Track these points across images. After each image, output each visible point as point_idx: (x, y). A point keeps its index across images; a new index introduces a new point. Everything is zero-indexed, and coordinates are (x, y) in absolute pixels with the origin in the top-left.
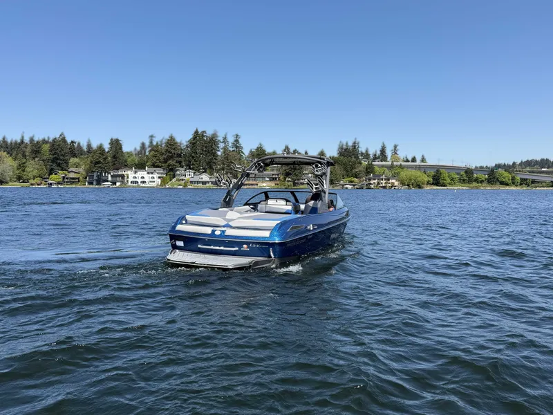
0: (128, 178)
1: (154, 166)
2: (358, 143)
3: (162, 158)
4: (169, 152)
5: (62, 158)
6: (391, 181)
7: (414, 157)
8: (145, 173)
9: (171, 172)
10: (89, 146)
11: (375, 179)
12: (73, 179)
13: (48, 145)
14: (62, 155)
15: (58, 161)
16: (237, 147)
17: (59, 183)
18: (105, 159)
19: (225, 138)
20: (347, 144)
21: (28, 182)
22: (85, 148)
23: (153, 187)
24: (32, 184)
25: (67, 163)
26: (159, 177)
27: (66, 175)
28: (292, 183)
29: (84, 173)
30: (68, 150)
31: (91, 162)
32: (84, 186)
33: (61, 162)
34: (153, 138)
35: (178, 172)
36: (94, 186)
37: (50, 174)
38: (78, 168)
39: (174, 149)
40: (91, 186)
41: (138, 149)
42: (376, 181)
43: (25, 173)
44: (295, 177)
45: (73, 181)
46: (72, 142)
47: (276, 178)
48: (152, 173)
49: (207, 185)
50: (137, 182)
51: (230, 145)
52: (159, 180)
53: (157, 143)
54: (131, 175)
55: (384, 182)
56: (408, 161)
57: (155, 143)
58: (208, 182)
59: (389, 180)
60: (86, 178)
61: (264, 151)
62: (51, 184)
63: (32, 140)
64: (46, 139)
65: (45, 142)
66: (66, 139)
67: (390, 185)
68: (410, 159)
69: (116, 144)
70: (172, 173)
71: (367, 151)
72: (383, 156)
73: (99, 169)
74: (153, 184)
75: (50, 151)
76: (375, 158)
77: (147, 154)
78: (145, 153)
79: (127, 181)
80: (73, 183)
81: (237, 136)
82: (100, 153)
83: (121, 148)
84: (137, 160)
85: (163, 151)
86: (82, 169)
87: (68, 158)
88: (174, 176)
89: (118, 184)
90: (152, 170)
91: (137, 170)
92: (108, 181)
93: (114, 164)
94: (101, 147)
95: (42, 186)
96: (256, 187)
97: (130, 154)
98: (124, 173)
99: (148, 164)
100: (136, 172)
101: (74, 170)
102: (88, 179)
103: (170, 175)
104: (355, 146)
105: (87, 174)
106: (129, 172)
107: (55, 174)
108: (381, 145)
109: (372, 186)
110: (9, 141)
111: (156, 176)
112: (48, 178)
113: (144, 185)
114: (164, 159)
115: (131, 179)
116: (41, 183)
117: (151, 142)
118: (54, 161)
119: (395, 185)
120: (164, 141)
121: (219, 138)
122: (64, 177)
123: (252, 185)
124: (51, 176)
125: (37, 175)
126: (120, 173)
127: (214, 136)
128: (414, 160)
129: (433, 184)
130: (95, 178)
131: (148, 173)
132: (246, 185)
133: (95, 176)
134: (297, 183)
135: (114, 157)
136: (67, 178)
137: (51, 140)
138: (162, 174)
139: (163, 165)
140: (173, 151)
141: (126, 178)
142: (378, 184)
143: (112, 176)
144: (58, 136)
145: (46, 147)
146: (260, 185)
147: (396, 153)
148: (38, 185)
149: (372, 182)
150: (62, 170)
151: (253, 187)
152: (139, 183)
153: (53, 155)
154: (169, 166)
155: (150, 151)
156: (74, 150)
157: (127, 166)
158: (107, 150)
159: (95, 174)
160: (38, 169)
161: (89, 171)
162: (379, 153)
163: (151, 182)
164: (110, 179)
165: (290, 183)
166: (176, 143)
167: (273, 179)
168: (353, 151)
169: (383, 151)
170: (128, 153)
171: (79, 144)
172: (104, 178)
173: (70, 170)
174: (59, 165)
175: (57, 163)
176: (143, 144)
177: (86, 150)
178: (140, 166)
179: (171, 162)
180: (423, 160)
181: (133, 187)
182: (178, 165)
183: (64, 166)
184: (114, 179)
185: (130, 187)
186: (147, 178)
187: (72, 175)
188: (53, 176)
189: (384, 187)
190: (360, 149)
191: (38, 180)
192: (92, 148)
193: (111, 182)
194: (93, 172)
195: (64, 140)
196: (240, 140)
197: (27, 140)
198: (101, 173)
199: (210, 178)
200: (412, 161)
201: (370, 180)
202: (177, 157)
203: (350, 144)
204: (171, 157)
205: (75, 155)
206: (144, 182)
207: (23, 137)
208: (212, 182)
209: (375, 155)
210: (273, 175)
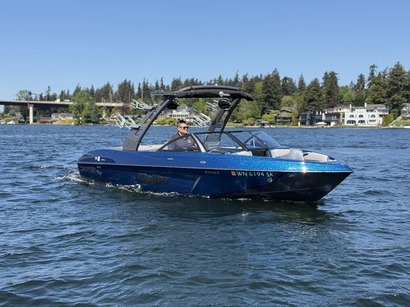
0: (344, 116)
1: (375, 102)
3: (384, 92)
4: (394, 84)
5: (274, 96)
8: (365, 110)
9: (396, 108)
10: (302, 82)
12: (285, 118)
13: (262, 83)
14: (275, 93)
15: (271, 100)
17: (271, 123)
18: (320, 96)
21: (241, 122)
22: (297, 85)
23: (373, 127)
24: (245, 125)
25: (279, 102)
26: (381, 116)
27: (278, 115)
29: (297, 112)
30: (280, 88)
31: (305, 100)
32: (296, 127)
33: (273, 100)
34: (375, 69)
35: (404, 109)
36: (307, 127)
37: (263, 113)
38: (290, 106)
39: (401, 80)
40: (304, 127)
41: (355, 82)
43: (238, 113)
45: (286, 120)
46: (285, 78)
48: (372, 111)
50: (353, 122)
52: (381, 119)
53: (380, 74)
54: (347, 113)
57: (376, 75)
60: (298, 118)
62: (264, 124)
63: (245, 79)
64: (259, 76)
65: (257, 79)
66: (280, 75)
69: (331, 78)
70: (396, 110)
73: (314, 108)
74: (373, 123)
75: (263, 89)
77: (366, 87)
78: (363, 86)
79: (343, 120)
80: (284, 123)
82: (314, 90)
83: (336, 83)
84: (354, 95)
85: (387, 83)
86: (294, 108)
87: (280, 96)
88: (399, 114)
89: (333, 124)
90: (373, 106)
91: (354, 107)
92: (321, 121)
93: (329, 101)
94: (315, 83)
95: (255, 127)
97: (345, 89)
98: (339, 111)
99: (366, 100)
100: (353, 110)
101: (287, 109)
102: (300, 119)
103: (394, 112)
105: (300, 113)
106: (345, 110)
107: (268, 114)
110: (224, 80)
111: (377, 113)
112: (261, 118)
113: (361, 125)
114: (387, 93)
115: (347, 118)
116: (254, 123)
117: (372, 74)
118: (267, 99)
120: (388, 71)
122: (276, 117)
124: (263, 117)
125: (250, 115)
126: (335, 111)
130: (308, 117)
131: (367, 111)
133: (308, 116)
135: (329, 93)
136: (279, 118)
137: (263, 78)
138: (384, 111)
139: (386, 100)
140: (400, 83)
141: (341, 116)
143: (326, 115)
144: (271, 73)
145: (259, 86)
148: (252, 125)
150: (274, 109)
152: (357, 123)
153: (266, 93)
154: (393, 101)
155: (370, 85)
156: (287, 88)
157: (343, 103)
158: (321, 85)
159: (308, 113)
160: (251, 109)
161: (303, 110)
163: (370, 121)
164: (324, 118)
166: (403, 73)
170: (343, 88)
171: (291, 80)
172: (317, 117)
173: (282, 109)
174: (271, 104)
175: (269, 102)
176: (361, 77)
177: (297, 87)
178: (358, 103)
179: (396, 96)
181: (350, 127)
182: (404, 99)
183: (276, 104)
184: (329, 118)
185: (346, 127)
186: (367, 116)
187: (284, 115)
188: (266, 116)
191: (251, 120)
192: (304, 84)
193: (325, 122)
194: (306, 110)
195: (277, 77)
197: (240, 78)
198: (315, 112)
202: (404, 90)
204: (397, 91)
205: (287, 93)
206: (362, 122)
207: (237, 76)
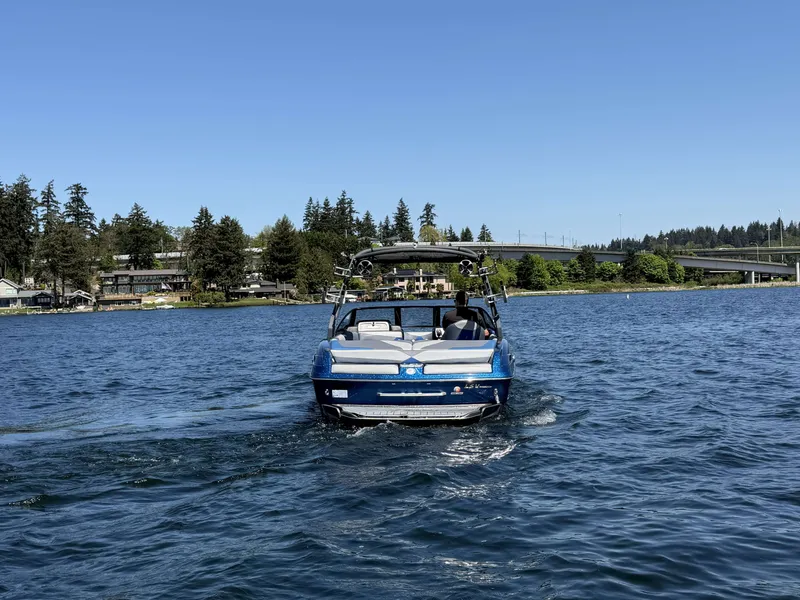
2: (350, 203)
6: (436, 282)
7: (468, 230)
11: (402, 280)
16: (78, 215)
19: (48, 195)
20: (326, 204)
28: (223, 294)
42: (405, 283)
44: (229, 282)
47: (181, 284)
49: (12, 306)
51: (62, 209)
55: (422, 284)
56: (454, 238)
58: (14, 300)
59: (431, 279)
61: (147, 221)
67: (434, 290)
68: (458, 235)
71: (368, 218)
72: (402, 227)
76: (387, 234)
81: (78, 188)
96: (137, 306)
104: (344, 207)
108: (397, 205)
109: (398, 295)
119: (446, 289)
121: (33, 195)
123: (127, 301)
127: (22, 189)
128: (467, 236)
129: (519, 285)
132: (113, 302)
134: (237, 295)
142: (410, 288)
146: (147, 300)
147: (430, 223)
149: (398, 284)
151: (131, 306)
162: (393, 222)
165: (218, 295)
167: (176, 287)
168: (340, 220)
169: (402, 216)
180: (484, 236)
189: (423, 296)
190: (355, 216)
196: (86, 199)
199: (19, 290)
200: (463, 240)
201: (392, 280)
203: (333, 204)
208: (24, 300)
209: (386, 227)
210: (174, 276)
